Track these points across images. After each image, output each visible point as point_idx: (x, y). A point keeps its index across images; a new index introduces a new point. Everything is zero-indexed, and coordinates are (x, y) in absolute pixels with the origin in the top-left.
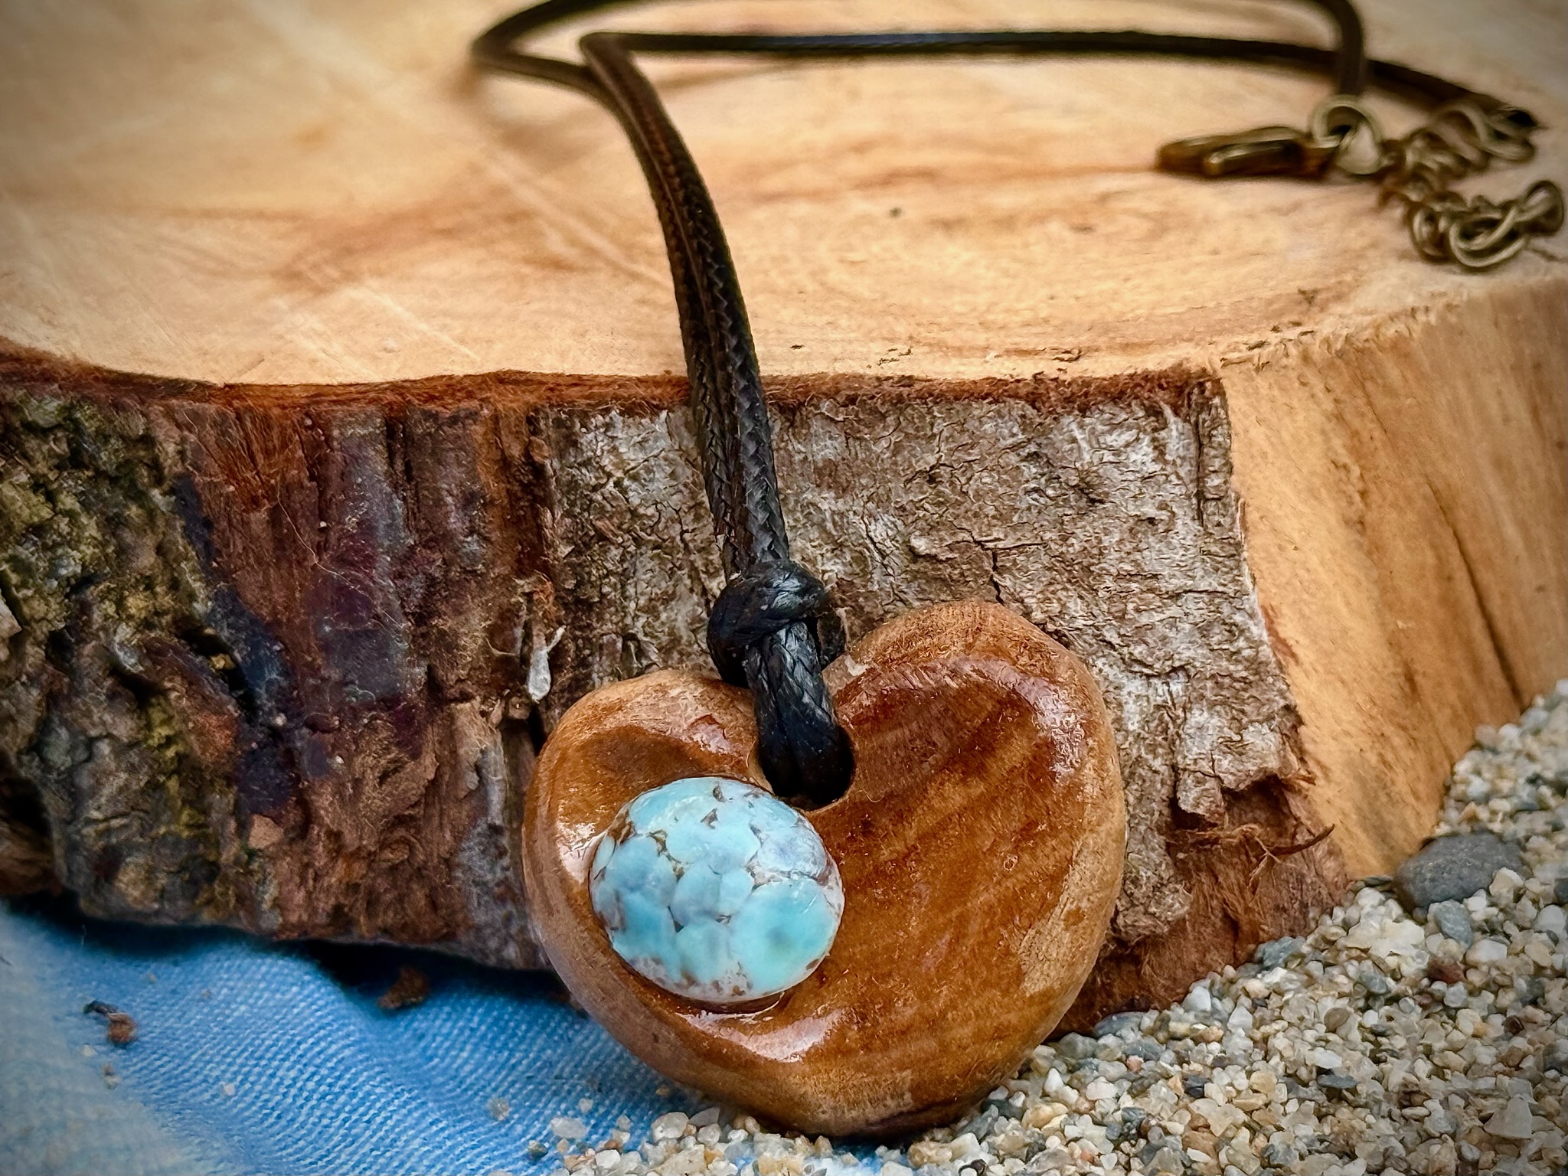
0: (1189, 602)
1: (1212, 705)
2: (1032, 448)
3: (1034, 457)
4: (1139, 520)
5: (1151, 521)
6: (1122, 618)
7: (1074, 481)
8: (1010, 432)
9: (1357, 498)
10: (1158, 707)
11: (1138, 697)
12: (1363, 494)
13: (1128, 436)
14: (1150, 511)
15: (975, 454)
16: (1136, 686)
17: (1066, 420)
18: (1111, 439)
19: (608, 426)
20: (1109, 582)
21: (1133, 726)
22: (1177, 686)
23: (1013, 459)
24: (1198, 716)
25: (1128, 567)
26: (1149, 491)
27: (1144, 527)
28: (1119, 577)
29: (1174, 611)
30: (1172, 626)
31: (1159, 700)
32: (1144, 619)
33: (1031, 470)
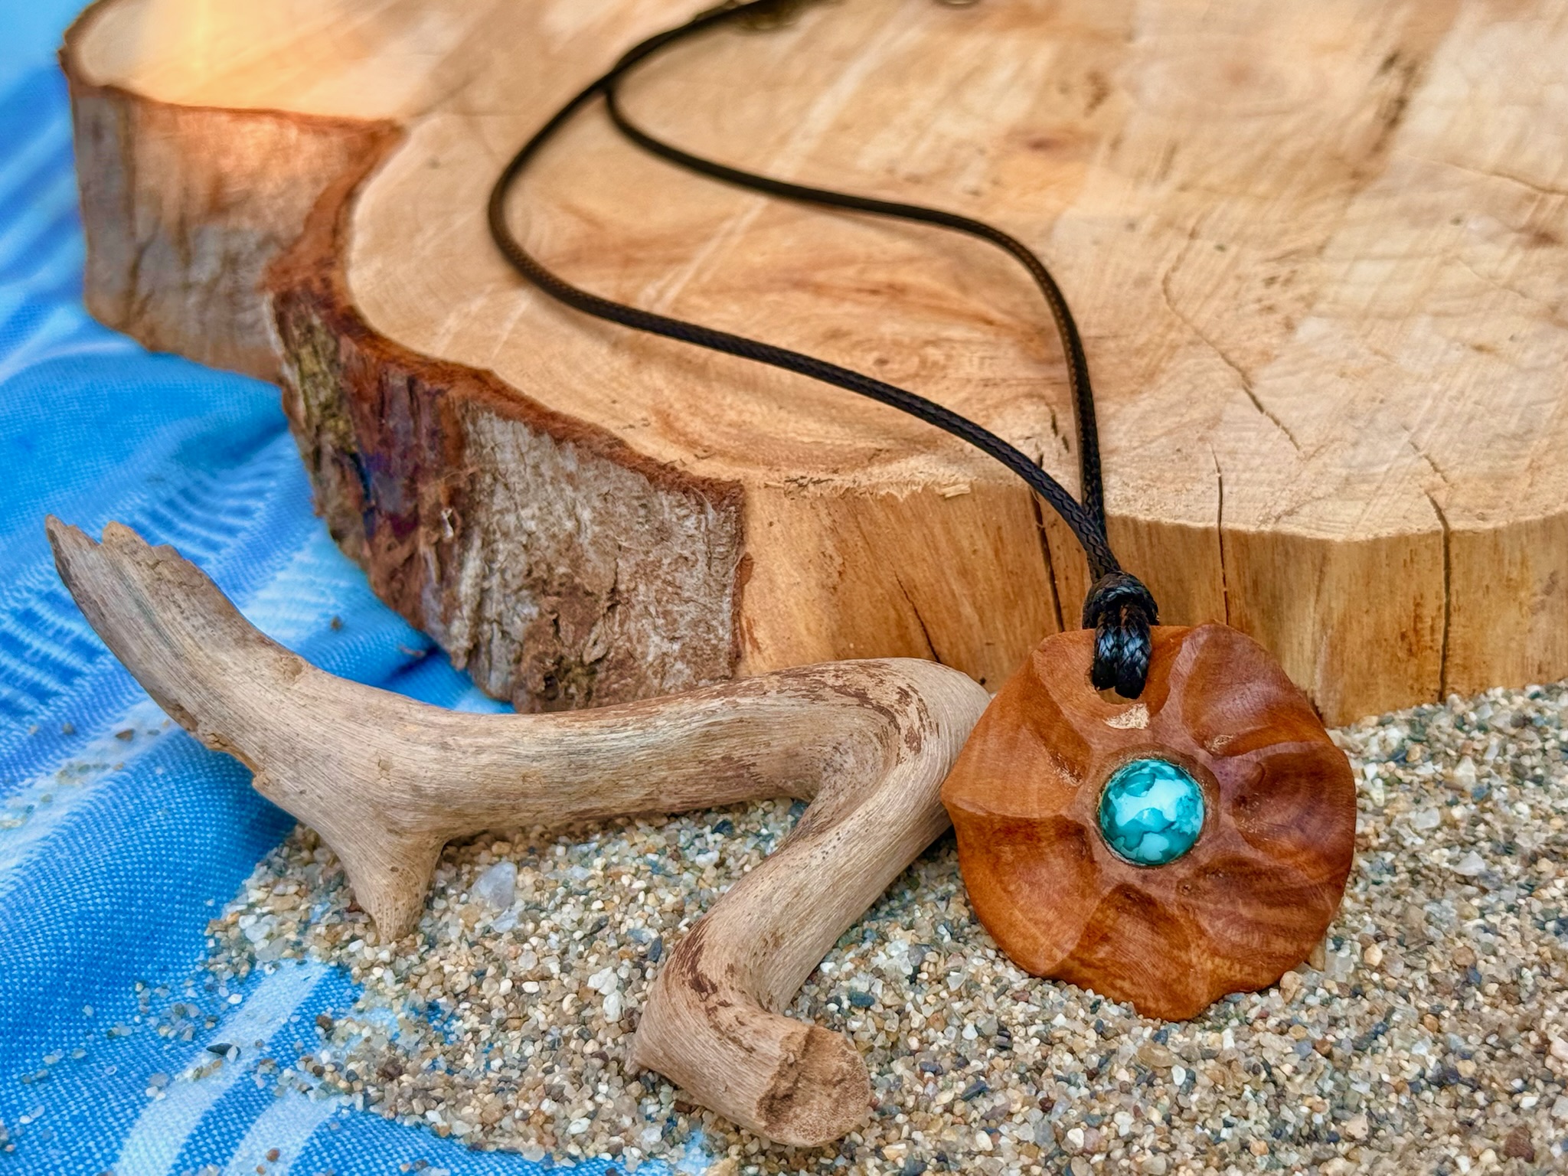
0: (691, 606)
1: (689, 662)
2: (644, 501)
3: (644, 506)
4: (681, 556)
5: (686, 559)
6: (659, 602)
7: (657, 525)
8: (637, 490)
9: (836, 575)
10: (664, 654)
11: (656, 646)
12: (840, 573)
13: (684, 512)
14: (686, 553)
15: (621, 495)
16: (656, 639)
17: (660, 493)
18: (677, 510)
19: (490, 420)
20: (659, 582)
21: (650, 659)
22: (676, 646)
23: (635, 503)
24: (679, 665)
25: (669, 578)
26: (689, 543)
27: (681, 560)
28: (664, 581)
29: (684, 608)
30: (681, 616)
31: (664, 650)
32: (669, 607)
33: (642, 512)
